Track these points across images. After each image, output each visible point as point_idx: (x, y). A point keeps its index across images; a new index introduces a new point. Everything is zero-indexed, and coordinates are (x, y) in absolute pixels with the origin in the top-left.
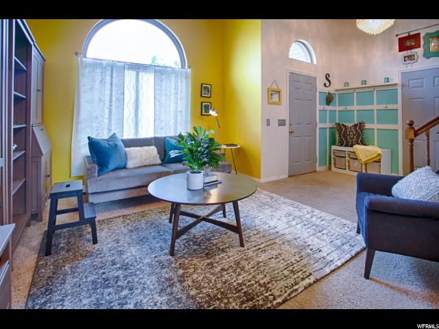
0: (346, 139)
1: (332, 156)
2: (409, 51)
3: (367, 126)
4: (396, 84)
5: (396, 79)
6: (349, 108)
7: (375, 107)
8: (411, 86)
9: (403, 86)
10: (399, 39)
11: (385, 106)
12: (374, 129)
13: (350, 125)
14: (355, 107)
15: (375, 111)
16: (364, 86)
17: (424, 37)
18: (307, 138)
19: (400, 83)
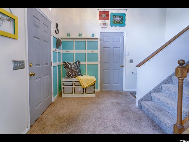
0: (72, 73)
1: (62, 86)
2: (104, 21)
3: (82, 63)
4: (98, 38)
5: (97, 36)
6: (70, 51)
7: (86, 51)
8: (104, 40)
9: (101, 40)
10: (99, 12)
11: (92, 51)
12: (85, 65)
13: (72, 63)
14: (74, 51)
15: (86, 54)
16: (80, 37)
17: (110, 14)
18: (45, 77)
19: (99, 38)
